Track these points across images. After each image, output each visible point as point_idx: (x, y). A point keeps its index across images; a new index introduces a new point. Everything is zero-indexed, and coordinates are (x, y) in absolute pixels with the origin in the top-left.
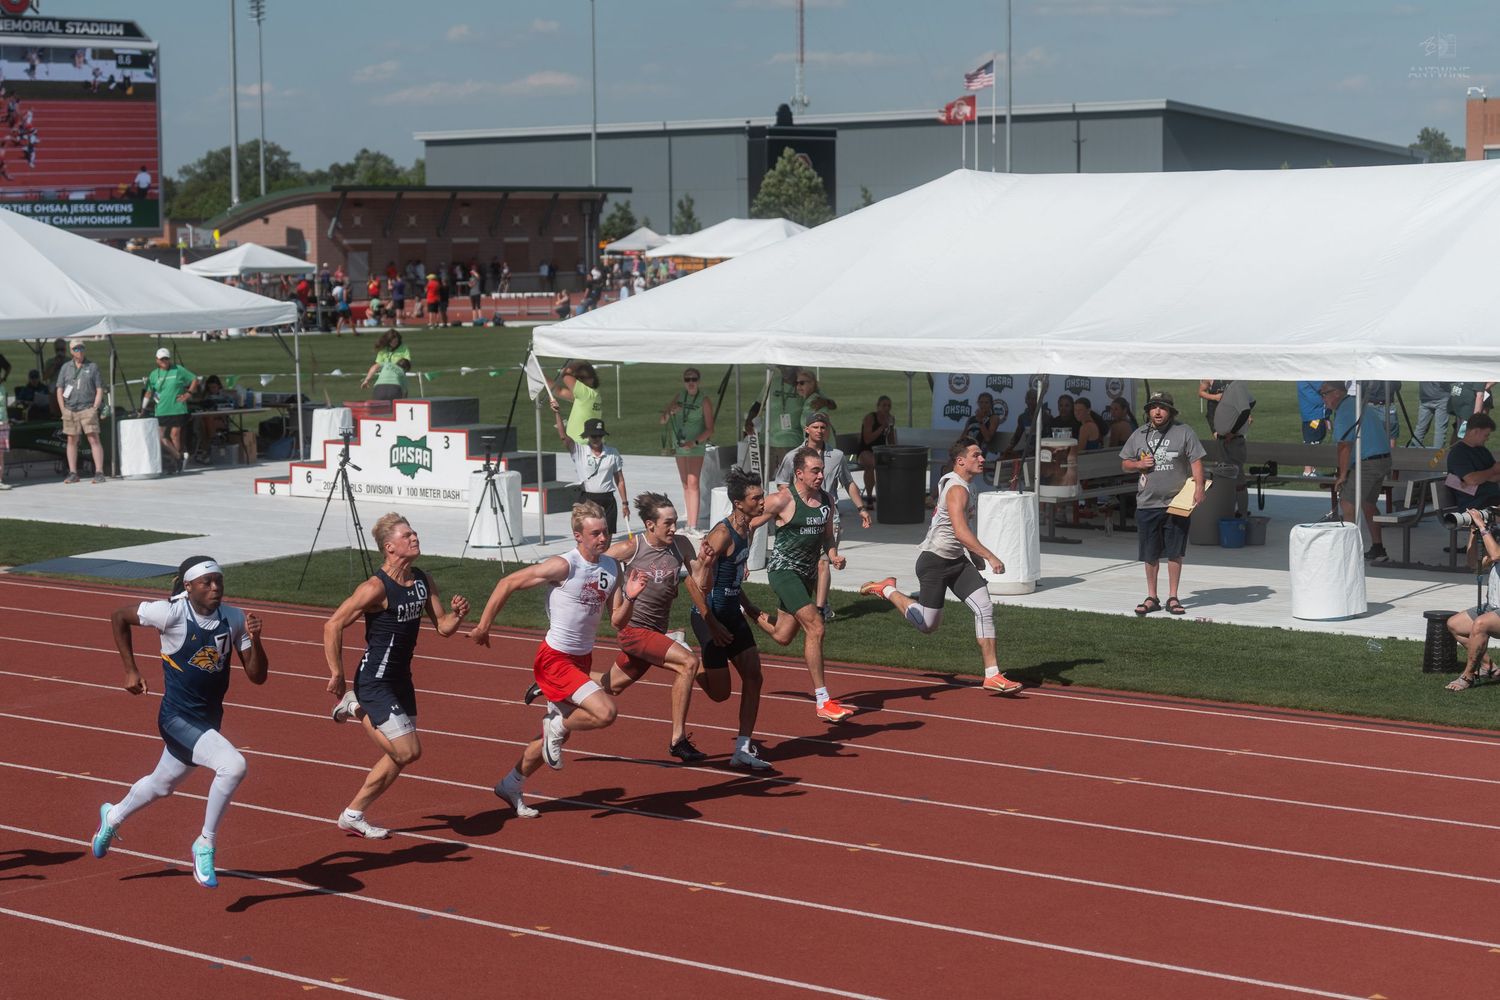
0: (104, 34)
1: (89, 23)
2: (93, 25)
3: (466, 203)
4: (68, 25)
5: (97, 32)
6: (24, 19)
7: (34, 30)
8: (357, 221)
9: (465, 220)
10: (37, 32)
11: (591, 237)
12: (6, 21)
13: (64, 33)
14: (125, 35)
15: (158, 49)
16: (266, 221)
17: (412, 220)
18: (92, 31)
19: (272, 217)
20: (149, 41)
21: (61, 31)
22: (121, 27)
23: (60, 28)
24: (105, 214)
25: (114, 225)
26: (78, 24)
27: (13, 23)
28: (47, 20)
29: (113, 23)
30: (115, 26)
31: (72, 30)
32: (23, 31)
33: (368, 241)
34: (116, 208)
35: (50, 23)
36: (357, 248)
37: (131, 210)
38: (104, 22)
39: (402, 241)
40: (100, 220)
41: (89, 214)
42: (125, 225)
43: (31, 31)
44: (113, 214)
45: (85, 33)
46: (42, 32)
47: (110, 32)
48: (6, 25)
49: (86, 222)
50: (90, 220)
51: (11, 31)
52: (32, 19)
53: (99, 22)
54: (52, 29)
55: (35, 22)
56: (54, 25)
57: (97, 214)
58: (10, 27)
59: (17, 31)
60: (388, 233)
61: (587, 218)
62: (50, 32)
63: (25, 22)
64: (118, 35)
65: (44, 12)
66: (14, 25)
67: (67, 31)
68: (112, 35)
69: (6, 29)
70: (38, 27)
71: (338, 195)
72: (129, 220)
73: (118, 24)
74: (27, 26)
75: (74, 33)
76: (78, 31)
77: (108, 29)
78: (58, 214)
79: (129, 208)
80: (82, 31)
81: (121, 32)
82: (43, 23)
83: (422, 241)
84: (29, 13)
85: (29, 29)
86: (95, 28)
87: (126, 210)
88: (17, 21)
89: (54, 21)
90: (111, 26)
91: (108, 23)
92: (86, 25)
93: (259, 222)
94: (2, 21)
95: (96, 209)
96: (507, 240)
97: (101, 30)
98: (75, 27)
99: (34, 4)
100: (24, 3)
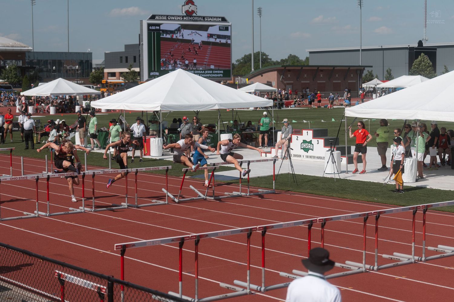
0: (216, 21)
1: (211, 17)
2: (212, 18)
3: (322, 71)
4: (205, 18)
5: (214, 20)
6: (192, 17)
8: (289, 76)
9: (321, 76)
10: (196, 20)
11: (360, 81)
12: (187, 17)
14: (222, 21)
15: (231, 25)
16: (262, 76)
17: (305, 76)
18: (212, 20)
19: (264, 75)
20: (229, 23)
22: (221, 18)
23: (203, 19)
24: (215, 73)
25: (218, 77)
26: (208, 18)
27: (190, 17)
28: (199, 17)
29: (218, 17)
30: (219, 18)
31: (206, 19)
32: (192, 20)
33: (292, 82)
34: (218, 72)
35: (200, 18)
36: (288, 84)
37: (223, 72)
38: (216, 17)
39: (302, 82)
40: (213, 75)
41: (211, 74)
42: (221, 77)
43: (195, 20)
44: (217, 74)
47: (217, 20)
48: (187, 18)
49: (209, 76)
50: (211, 75)
51: (189, 20)
52: (195, 17)
53: (214, 17)
54: (201, 19)
55: (196, 17)
56: (201, 18)
57: (213, 73)
59: (191, 20)
60: (298, 80)
61: (359, 75)
62: (200, 20)
63: (193, 17)
64: (220, 21)
65: (198, 14)
66: (190, 18)
68: (218, 21)
69: (187, 19)
70: (197, 19)
71: (283, 68)
72: (222, 75)
73: (220, 18)
74: (194, 18)
75: (207, 20)
76: (208, 20)
78: (202, 74)
80: (209, 20)
81: (221, 20)
82: (198, 17)
83: (309, 82)
84: (194, 15)
85: (194, 19)
86: (213, 19)
87: (221, 72)
88: (191, 17)
89: (201, 17)
90: (218, 18)
91: (217, 17)
92: (210, 18)
93: (260, 76)
94: (186, 17)
95: (213, 72)
96: (334, 82)
97: (215, 19)
98: (207, 19)
99: (196, 12)
100: (193, 12)
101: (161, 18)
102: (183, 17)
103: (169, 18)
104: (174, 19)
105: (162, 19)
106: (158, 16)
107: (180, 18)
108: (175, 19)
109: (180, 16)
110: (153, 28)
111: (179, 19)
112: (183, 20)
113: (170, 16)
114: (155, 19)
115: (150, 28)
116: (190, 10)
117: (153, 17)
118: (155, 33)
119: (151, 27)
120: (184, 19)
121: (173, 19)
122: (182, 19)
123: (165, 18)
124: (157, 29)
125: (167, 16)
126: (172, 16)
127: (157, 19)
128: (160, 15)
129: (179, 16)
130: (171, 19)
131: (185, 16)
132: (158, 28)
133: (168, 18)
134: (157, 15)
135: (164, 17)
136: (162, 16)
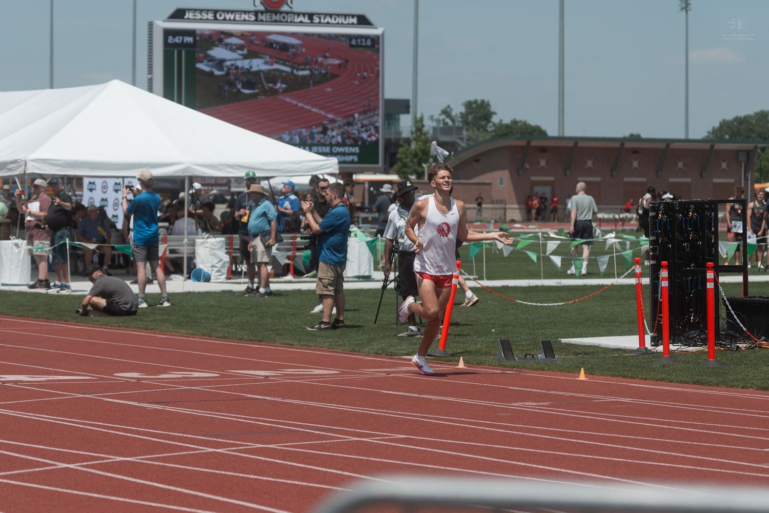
0: (342, 24)
1: (331, 15)
2: (334, 17)
3: (635, 151)
4: (315, 17)
5: (336, 22)
6: (281, 13)
7: (289, 20)
8: (543, 163)
9: (635, 164)
10: (291, 22)
11: (746, 179)
12: (268, 14)
13: (312, 22)
14: (358, 24)
15: (383, 34)
17: (590, 164)
18: (333, 21)
20: (376, 28)
21: (309, 21)
22: (355, 18)
23: (309, 19)
24: (337, 154)
25: (344, 162)
26: (322, 17)
27: (274, 16)
28: (298, 14)
29: (349, 15)
30: (351, 17)
31: (318, 20)
32: (281, 21)
33: (552, 179)
35: (301, 16)
37: (357, 152)
38: (342, 15)
42: (352, 162)
43: (287, 22)
44: (345, 154)
45: (328, 23)
46: (294, 22)
47: (346, 22)
48: (268, 17)
51: (272, 22)
52: (287, 13)
53: (338, 15)
54: (303, 20)
55: (289, 15)
56: (304, 16)
57: (332, 154)
58: (271, 18)
59: (276, 21)
60: (568, 173)
61: (743, 164)
62: (301, 22)
63: (282, 15)
64: (353, 24)
66: (274, 17)
67: (314, 21)
68: (348, 24)
69: (268, 20)
70: (292, 18)
71: (523, 143)
72: (356, 158)
73: (353, 16)
74: (284, 18)
75: (320, 23)
76: (322, 21)
77: (345, 20)
79: (356, 150)
80: (326, 21)
81: (355, 22)
82: (296, 16)
83: (598, 179)
84: (285, 8)
85: (285, 20)
86: (335, 19)
87: (354, 151)
88: (276, 15)
89: (304, 15)
90: (347, 17)
91: (345, 16)
92: (328, 17)
94: (264, 15)
95: (331, 150)
96: (671, 180)
97: (340, 20)
98: (320, 18)
101: (199, 16)
102: (256, 13)
103: (221, 16)
104: (232, 17)
105: (201, 19)
106: (191, 11)
107: (249, 17)
108: (234, 20)
109: (249, 12)
110: (178, 40)
111: (247, 17)
112: (256, 20)
113: (222, 13)
114: (183, 18)
115: (170, 39)
117: (179, 14)
118: (183, 52)
119: (174, 37)
120: (259, 19)
121: (230, 20)
122: (253, 18)
123: (210, 16)
124: (187, 42)
125: (215, 12)
126: (228, 12)
127: (188, 19)
128: (195, 10)
129: (245, 12)
130: (225, 19)
131: (262, 13)
132: (189, 40)
133: (218, 16)
134: (189, 10)
135: (207, 14)
136: (201, 11)
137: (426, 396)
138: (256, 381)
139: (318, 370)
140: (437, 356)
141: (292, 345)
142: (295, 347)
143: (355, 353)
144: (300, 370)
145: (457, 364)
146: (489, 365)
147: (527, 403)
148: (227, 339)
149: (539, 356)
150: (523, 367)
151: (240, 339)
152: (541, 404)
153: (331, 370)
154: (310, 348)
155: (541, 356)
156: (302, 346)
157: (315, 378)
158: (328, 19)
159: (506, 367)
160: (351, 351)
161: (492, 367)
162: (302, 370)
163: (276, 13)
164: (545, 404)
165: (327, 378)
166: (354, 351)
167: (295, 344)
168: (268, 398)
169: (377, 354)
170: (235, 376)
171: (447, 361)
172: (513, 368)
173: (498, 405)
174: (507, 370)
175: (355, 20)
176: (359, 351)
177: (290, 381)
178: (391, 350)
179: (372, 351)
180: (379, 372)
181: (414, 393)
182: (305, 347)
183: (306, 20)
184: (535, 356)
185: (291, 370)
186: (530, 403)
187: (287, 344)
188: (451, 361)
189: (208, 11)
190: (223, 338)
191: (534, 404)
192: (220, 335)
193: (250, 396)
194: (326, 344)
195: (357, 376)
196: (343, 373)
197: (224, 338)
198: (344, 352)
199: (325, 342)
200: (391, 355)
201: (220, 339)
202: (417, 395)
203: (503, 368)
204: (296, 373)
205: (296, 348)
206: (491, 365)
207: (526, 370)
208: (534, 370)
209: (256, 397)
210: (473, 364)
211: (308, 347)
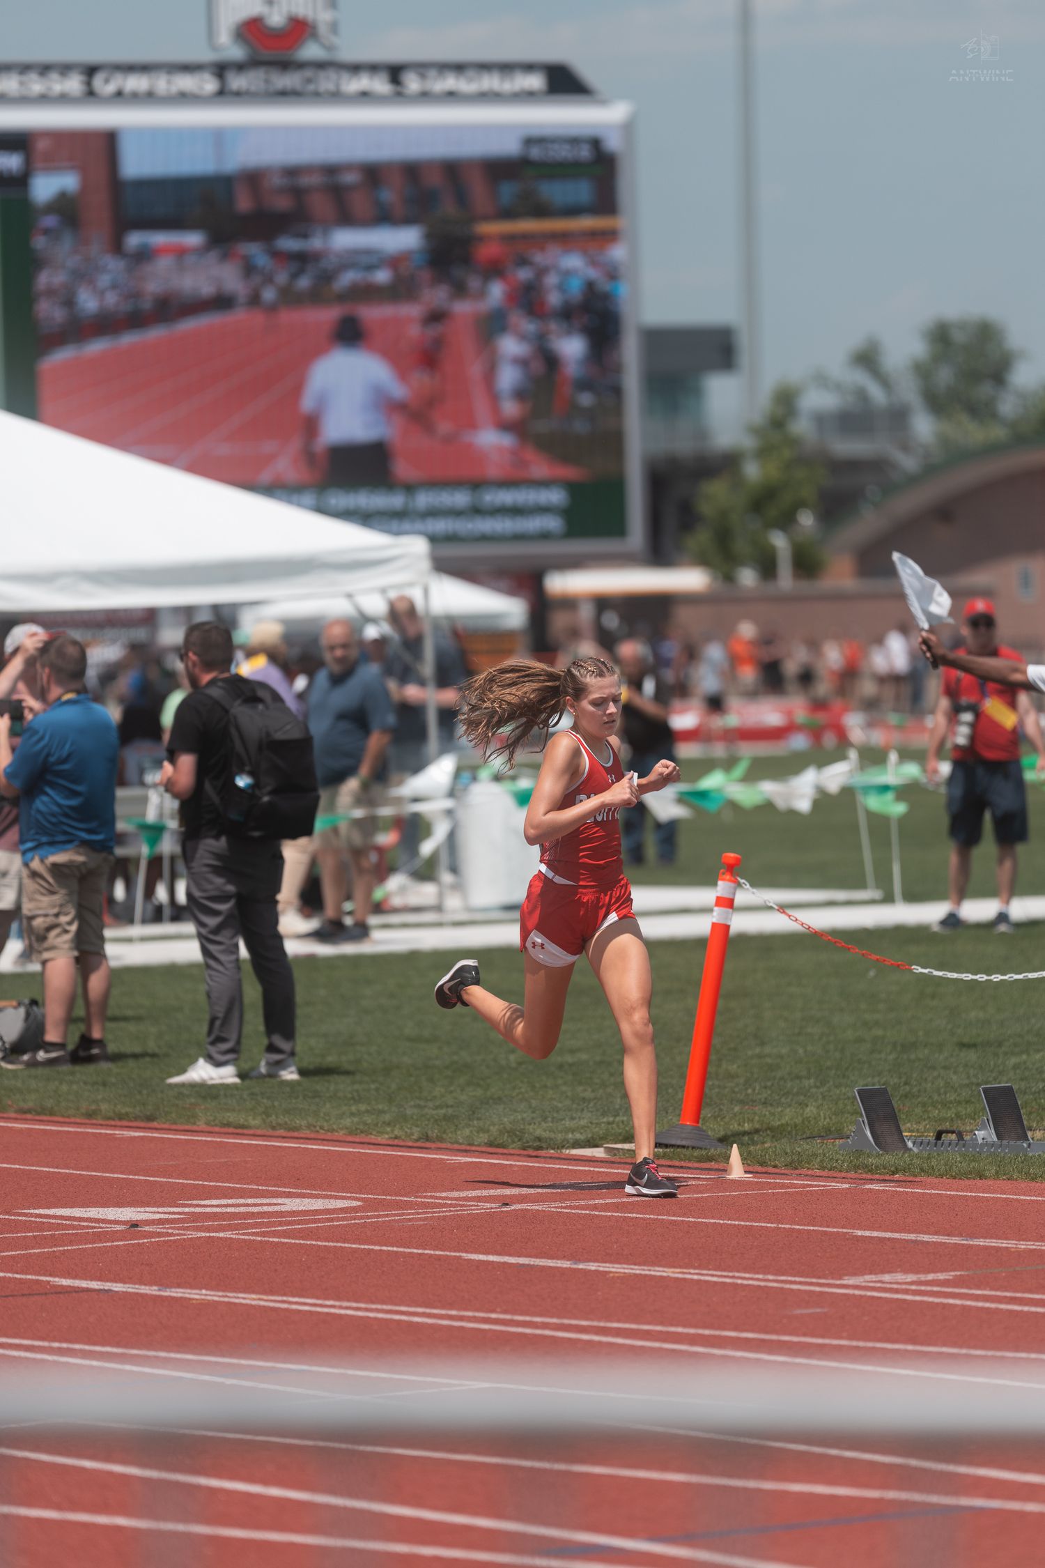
0: (494, 94)
1: (460, 69)
2: (468, 72)
4: (408, 75)
5: (478, 88)
6: (301, 66)
7: (326, 89)
10: (331, 94)
12: (258, 72)
13: (399, 96)
14: (548, 92)
15: (628, 123)
18: (467, 87)
20: (608, 104)
21: (390, 90)
22: (540, 73)
23: (390, 82)
24: (496, 511)
25: (517, 537)
26: (432, 73)
27: (276, 75)
28: (355, 68)
29: (520, 65)
30: (525, 72)
31: (418, 86)
32: (299, 94)
34: (520, 496)
35: (364, 73)
37: (561, 500)
38: (494, 65)
40: (483, 525)
41: (456, 513)
42: (545, 536)
43: (317, 93)
44: (516, 511)
45: (451, 93)
46: (341, 95)
47: (512, 87)
48: (258, 80)
51: (270, 95)
52: (321, 65)
53: (485, 67)
54: (369, 85)
55: (326, 72)
56: (374, 74)
57: (477, 511)
59: (283, 93)
62: (366, 93)
63: (303, 73)
64: (532, 92)
66: (279, 81)
67: (406, 89)
68: (514, 94)
69: (259, 89)
70: (334, 82)
72: (553, 523)
73: (529, 67)
74: (307, 80)
75: (424, 93)
76: (432, 87)
77: (508, 80)
79: (555, 497)
80: (445, 86)
81: (540, 87)
82: (349, 73)
84: (310, 51)
85: (314, 88)
86: (474, 81)
87: (547, 499)
88: (284, 72)
89: (373, 68)
91: (506, 68)
92: (451, 73)
94: (247, 73)
95: (473, 498)
97: (491, 82)
98: (425, 79)
99: (323, 30)
100: (299, 29)
101: (38, 87)
102: (221, 70)
104: (143, 86)
105: (45, 95)
106: (12, 72)
107: (197, 84)
108: (150, 93)
109: (198, 67)
112: (222, 92)
113: (110, 73)
116: (276, 19)
120: (230, 89)
121: (135, 94)
122: (212, 86)
123: (74, 84)
125: (91, 71)
126: (130, 68)
128: (26, 68)
129: (185, 68)
130: (119, 94)
131: (240, 67)
133: (98, 84)
134: (8, 68)
135: (64, 77)
136: (44, 69)
137: (592, 1266)
138: (99, 1237)
139: (298, 1200)
140: (672, 1146)
141: (243, 1127)
142: (251, 1132)
143: (428, 1145)
144: (242, 1201)
145: (721, 1166)
146: (823, 1168)
147: (887, 1277)
148: (52, 1113)
149: (980, 1134)
150: (922, 1170)
151: (90, 1115)
152: (930, 1277)
153: (336, 1198)
154: (296, 1134)
155: (986, 1134)
156: (274, 1128)
157: (281, 1224)
158: (450, 82)
159: (870, 1171)
160: (417, 1140)
161: (831, 1173)
162: (250, 1201)
163: (286, 65)
164: (941, 1276)
165: (314, 1221)
166: (428, 1139)
167: (253, 1122)
168: (118, 1287)
169: (494, 1146)
170: (41, 1226)
171: (700, 1160)
172: (894, 1173)
173: (796, 1284)
174: (871, 1181)
175: (535, 82)
176: (440, 1139)
177: (203, 1234)
178: (538, 1132)
179: (484, 1138)
180: (479, 1199)
181: (564, 1258)
182: (281, 1132)
183: (380, 85)
184: (967, 1138)
185: (214, 1202)
186: (900, 1277)
187: (228, 1125)
188: (710, 1159)
189: (65, 69)
190: (39, 1114)
191: (911, 1277)
192: (30, 1104)
193: (66, 1282)
194: (347, 1122)
195: (410, 1214)
196: (369, 1205)
197: (41, 1112)
198: (396, 1142)
199: (341, 1116)
200: (535, 1147)
201: (29, 1116)
202: (566, 1264)
203: (864, 1176)
204: (229, 1210)
205: (255, 1136)
206: (831, 1169)
207: (930, 1180)
208: (954, 1178)
209: (84, 1284)
210: (775, 1166)
211: (292, 1132)
